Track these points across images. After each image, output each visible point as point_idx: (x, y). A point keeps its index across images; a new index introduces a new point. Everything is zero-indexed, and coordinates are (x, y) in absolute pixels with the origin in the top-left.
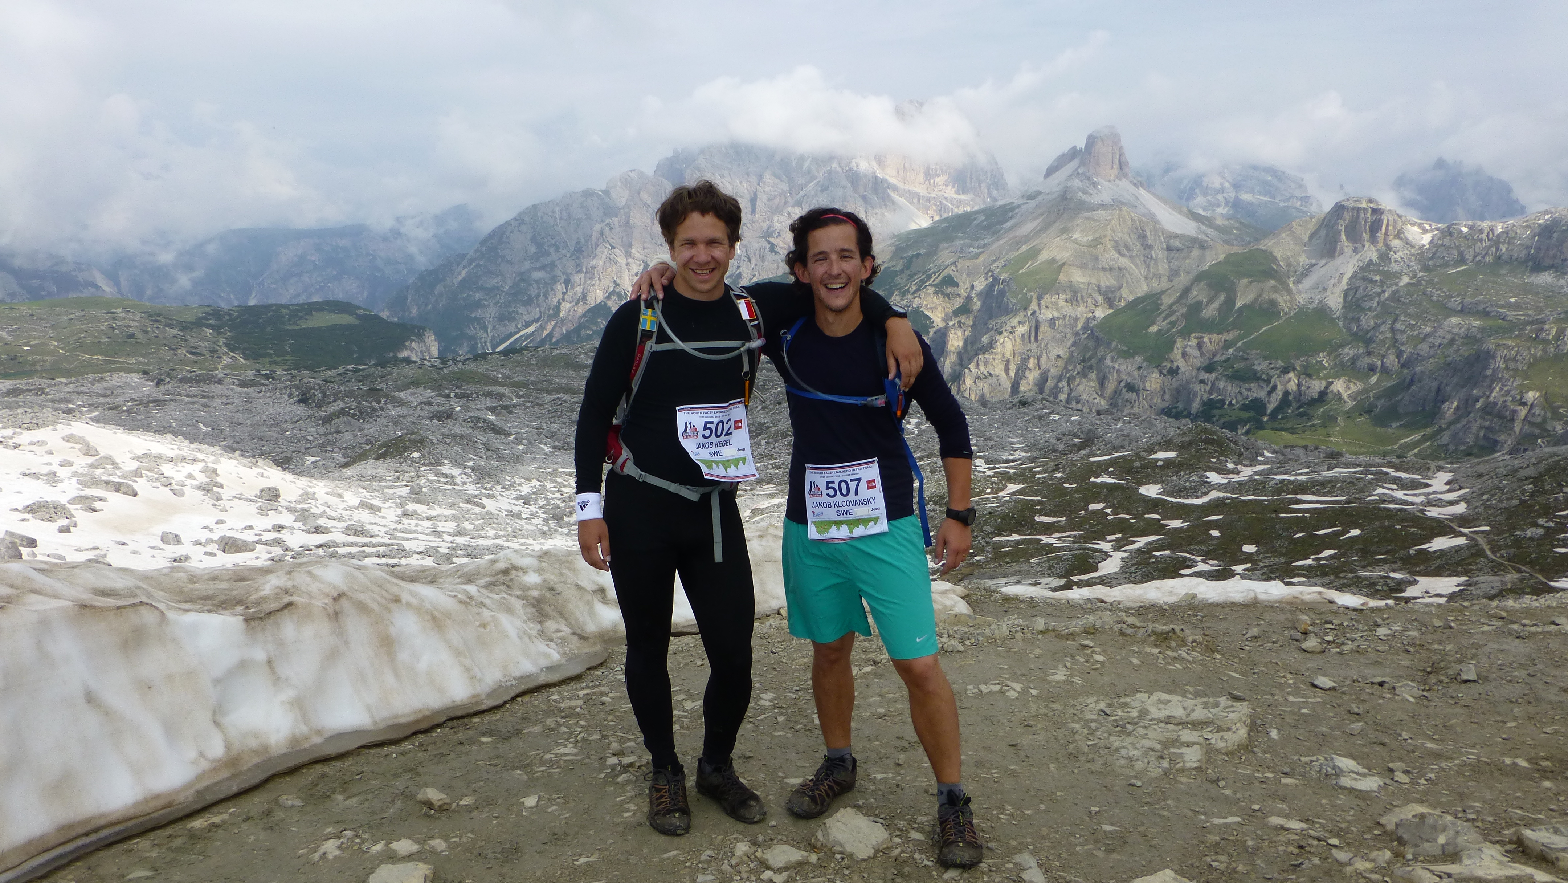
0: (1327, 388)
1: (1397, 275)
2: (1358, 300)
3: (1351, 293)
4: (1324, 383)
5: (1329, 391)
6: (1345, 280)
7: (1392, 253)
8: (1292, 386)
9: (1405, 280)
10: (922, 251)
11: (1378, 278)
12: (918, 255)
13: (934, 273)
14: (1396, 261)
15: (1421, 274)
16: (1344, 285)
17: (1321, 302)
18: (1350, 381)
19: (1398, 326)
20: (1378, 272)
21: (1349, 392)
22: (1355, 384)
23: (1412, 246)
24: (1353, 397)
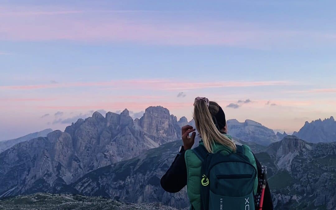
0: (291, 198)
1: (306, 159)
2: (296, 168)
3: (293, 166)
4: (290, 197)
5: (292, 199)
6: (291, 162)
7: (303, 153)
8: (280, 198)
9: (309, 161)
10: (156, 156)
11: (300, 161)
12: (155, 157)
13: (161, 163)
14: (305, 155)
15: (313, 159)
16: (290, 164)
17: (284, 169)
18: (298, 196)
19: (309, 176)
20: (300, 159)
21: (298, 200)
22: (300, 197)
23: (309, 151)
24: (300, 201)
